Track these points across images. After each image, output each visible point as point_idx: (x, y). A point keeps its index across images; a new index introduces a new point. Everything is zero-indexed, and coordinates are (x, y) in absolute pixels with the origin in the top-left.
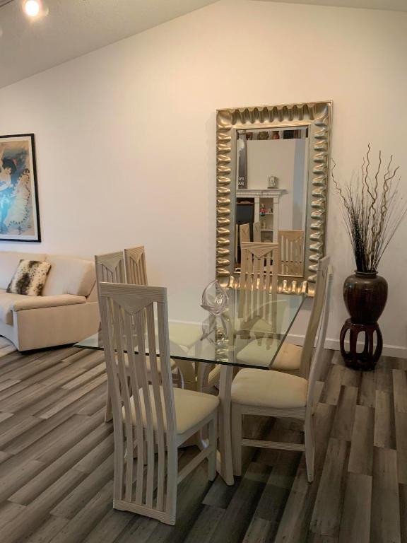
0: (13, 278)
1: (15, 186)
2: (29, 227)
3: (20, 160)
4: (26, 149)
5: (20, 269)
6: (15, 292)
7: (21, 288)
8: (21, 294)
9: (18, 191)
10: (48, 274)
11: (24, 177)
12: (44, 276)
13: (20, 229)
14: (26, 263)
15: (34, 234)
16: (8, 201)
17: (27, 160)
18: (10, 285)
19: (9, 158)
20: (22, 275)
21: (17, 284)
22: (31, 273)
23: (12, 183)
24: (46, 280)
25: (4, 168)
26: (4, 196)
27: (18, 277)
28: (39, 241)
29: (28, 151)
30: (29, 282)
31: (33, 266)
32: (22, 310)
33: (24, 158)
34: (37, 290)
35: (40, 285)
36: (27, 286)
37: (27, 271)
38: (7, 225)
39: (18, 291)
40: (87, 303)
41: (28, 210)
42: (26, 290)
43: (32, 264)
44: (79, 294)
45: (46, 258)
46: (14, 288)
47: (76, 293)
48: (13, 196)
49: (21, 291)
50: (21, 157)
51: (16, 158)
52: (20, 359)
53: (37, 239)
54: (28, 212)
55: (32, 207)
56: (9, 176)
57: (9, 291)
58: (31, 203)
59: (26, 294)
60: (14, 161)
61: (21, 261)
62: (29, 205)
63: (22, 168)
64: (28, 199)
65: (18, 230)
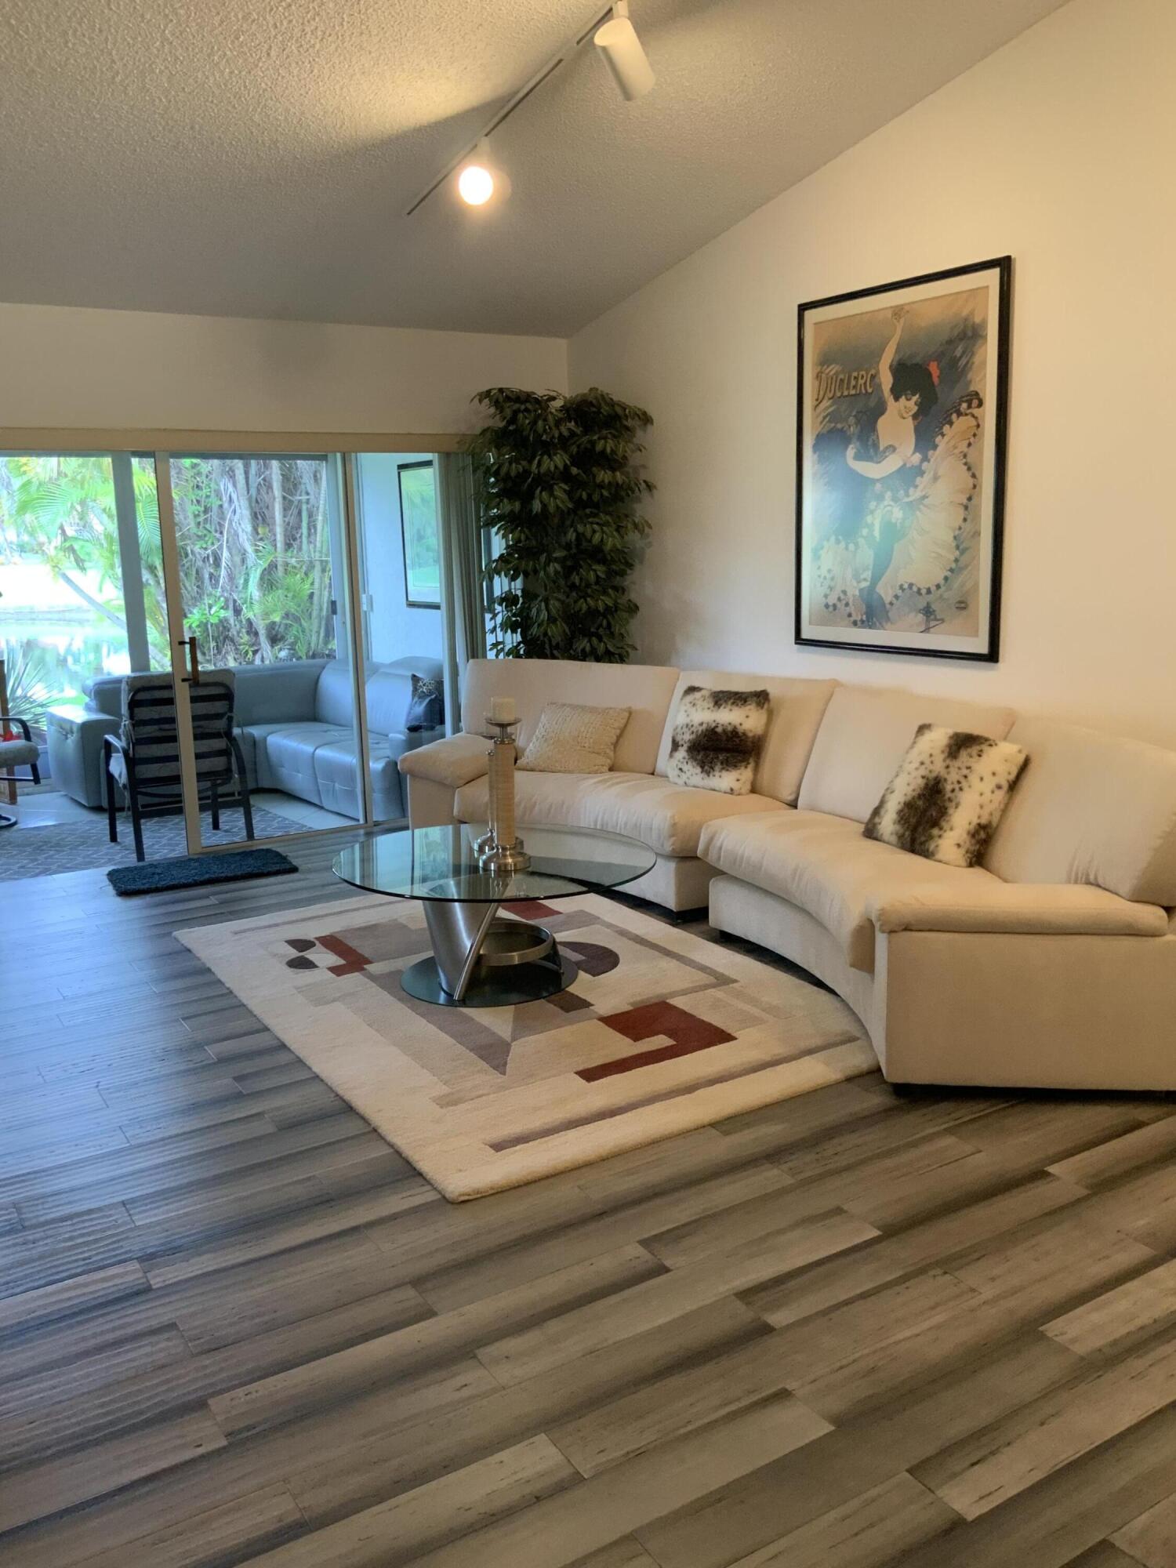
0: (890, 790)
1: (925, 459)
2: (962, 605)
3: (954, 362)
4: (977, 320)
5: (915, 757)
6: (894, 839)
7: (914, 830)
8: (913, 851)
9: (936, 478)
10: (1014, 786)
11: (961, 424)
12: (1000, 795)
13: (928, 612)
14: (938, 738)
15: (976, 634)
16: (897, 514)
17: (977, 360)
18: (877, 812)
19: (918, 360)
20: (921, 782)
21: (900, 812)
22: (953, 776)
23: (917, 449)
24: (1005, 810)
25: (897, 399)
26: (889, 494)
27: (905, 787)
28: (992, 656)
29: (983, 324)
30: (943, 812)
31: (963, 754)
32: (907, 928)
33: (969, 352)
34: (967, 842)
35: (981, 827)
36: (936, 823)
37: (938, 767)
38: (888, 599)
39: (901, 837)
40: (1169, 937)
41: (962, 545)
42: (931, 837)
43: (963, 743)
44: (1139, 897)
45: (1011, 723)
46: (888, 824)
47: (1126, 888)
48: (915, 494)
49: (913, 840)
50: (958, 352)
51: (939, 357)
52: (887, 1113)
53: (983, 648)
54: (963, 552)
55: (977, 534)
56: (910, 424)
57: (871, 832)
58: (977, 518)
59: (927, 854)
60: (934, 369)
61: (922, 729)
62: (968, 526)
63: (957, 392)
64: (969, 504)
65: (921, 617)
